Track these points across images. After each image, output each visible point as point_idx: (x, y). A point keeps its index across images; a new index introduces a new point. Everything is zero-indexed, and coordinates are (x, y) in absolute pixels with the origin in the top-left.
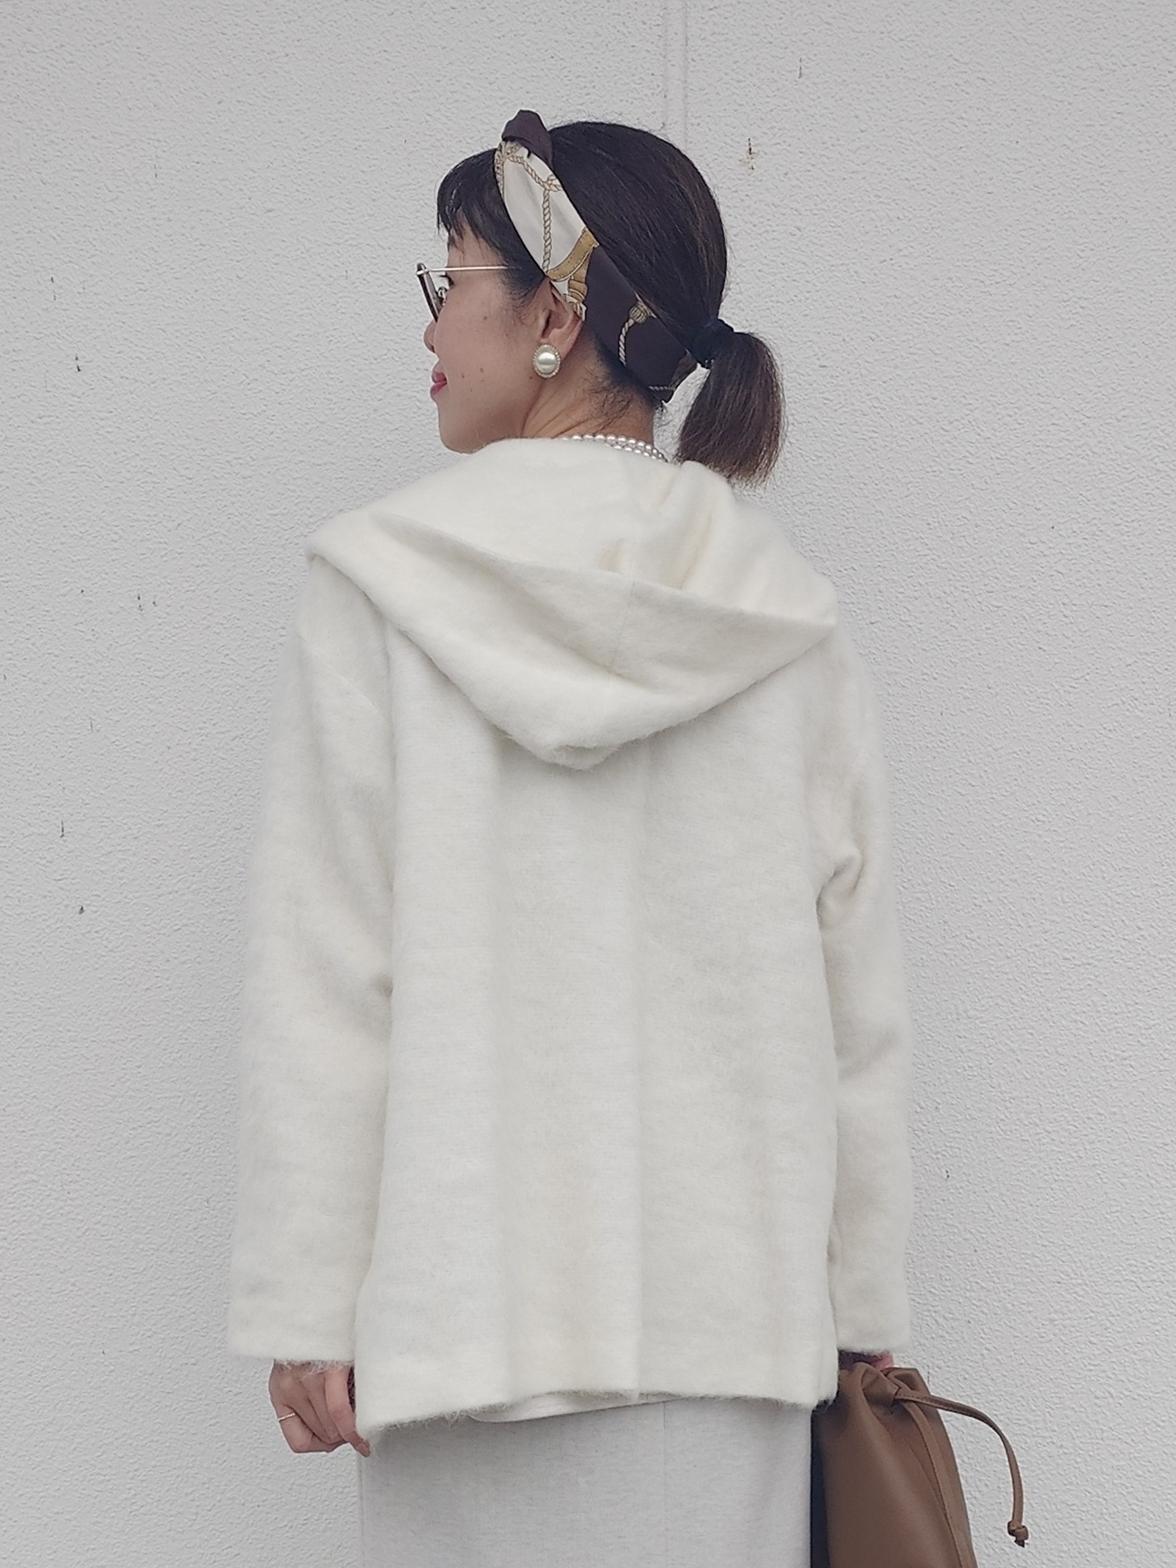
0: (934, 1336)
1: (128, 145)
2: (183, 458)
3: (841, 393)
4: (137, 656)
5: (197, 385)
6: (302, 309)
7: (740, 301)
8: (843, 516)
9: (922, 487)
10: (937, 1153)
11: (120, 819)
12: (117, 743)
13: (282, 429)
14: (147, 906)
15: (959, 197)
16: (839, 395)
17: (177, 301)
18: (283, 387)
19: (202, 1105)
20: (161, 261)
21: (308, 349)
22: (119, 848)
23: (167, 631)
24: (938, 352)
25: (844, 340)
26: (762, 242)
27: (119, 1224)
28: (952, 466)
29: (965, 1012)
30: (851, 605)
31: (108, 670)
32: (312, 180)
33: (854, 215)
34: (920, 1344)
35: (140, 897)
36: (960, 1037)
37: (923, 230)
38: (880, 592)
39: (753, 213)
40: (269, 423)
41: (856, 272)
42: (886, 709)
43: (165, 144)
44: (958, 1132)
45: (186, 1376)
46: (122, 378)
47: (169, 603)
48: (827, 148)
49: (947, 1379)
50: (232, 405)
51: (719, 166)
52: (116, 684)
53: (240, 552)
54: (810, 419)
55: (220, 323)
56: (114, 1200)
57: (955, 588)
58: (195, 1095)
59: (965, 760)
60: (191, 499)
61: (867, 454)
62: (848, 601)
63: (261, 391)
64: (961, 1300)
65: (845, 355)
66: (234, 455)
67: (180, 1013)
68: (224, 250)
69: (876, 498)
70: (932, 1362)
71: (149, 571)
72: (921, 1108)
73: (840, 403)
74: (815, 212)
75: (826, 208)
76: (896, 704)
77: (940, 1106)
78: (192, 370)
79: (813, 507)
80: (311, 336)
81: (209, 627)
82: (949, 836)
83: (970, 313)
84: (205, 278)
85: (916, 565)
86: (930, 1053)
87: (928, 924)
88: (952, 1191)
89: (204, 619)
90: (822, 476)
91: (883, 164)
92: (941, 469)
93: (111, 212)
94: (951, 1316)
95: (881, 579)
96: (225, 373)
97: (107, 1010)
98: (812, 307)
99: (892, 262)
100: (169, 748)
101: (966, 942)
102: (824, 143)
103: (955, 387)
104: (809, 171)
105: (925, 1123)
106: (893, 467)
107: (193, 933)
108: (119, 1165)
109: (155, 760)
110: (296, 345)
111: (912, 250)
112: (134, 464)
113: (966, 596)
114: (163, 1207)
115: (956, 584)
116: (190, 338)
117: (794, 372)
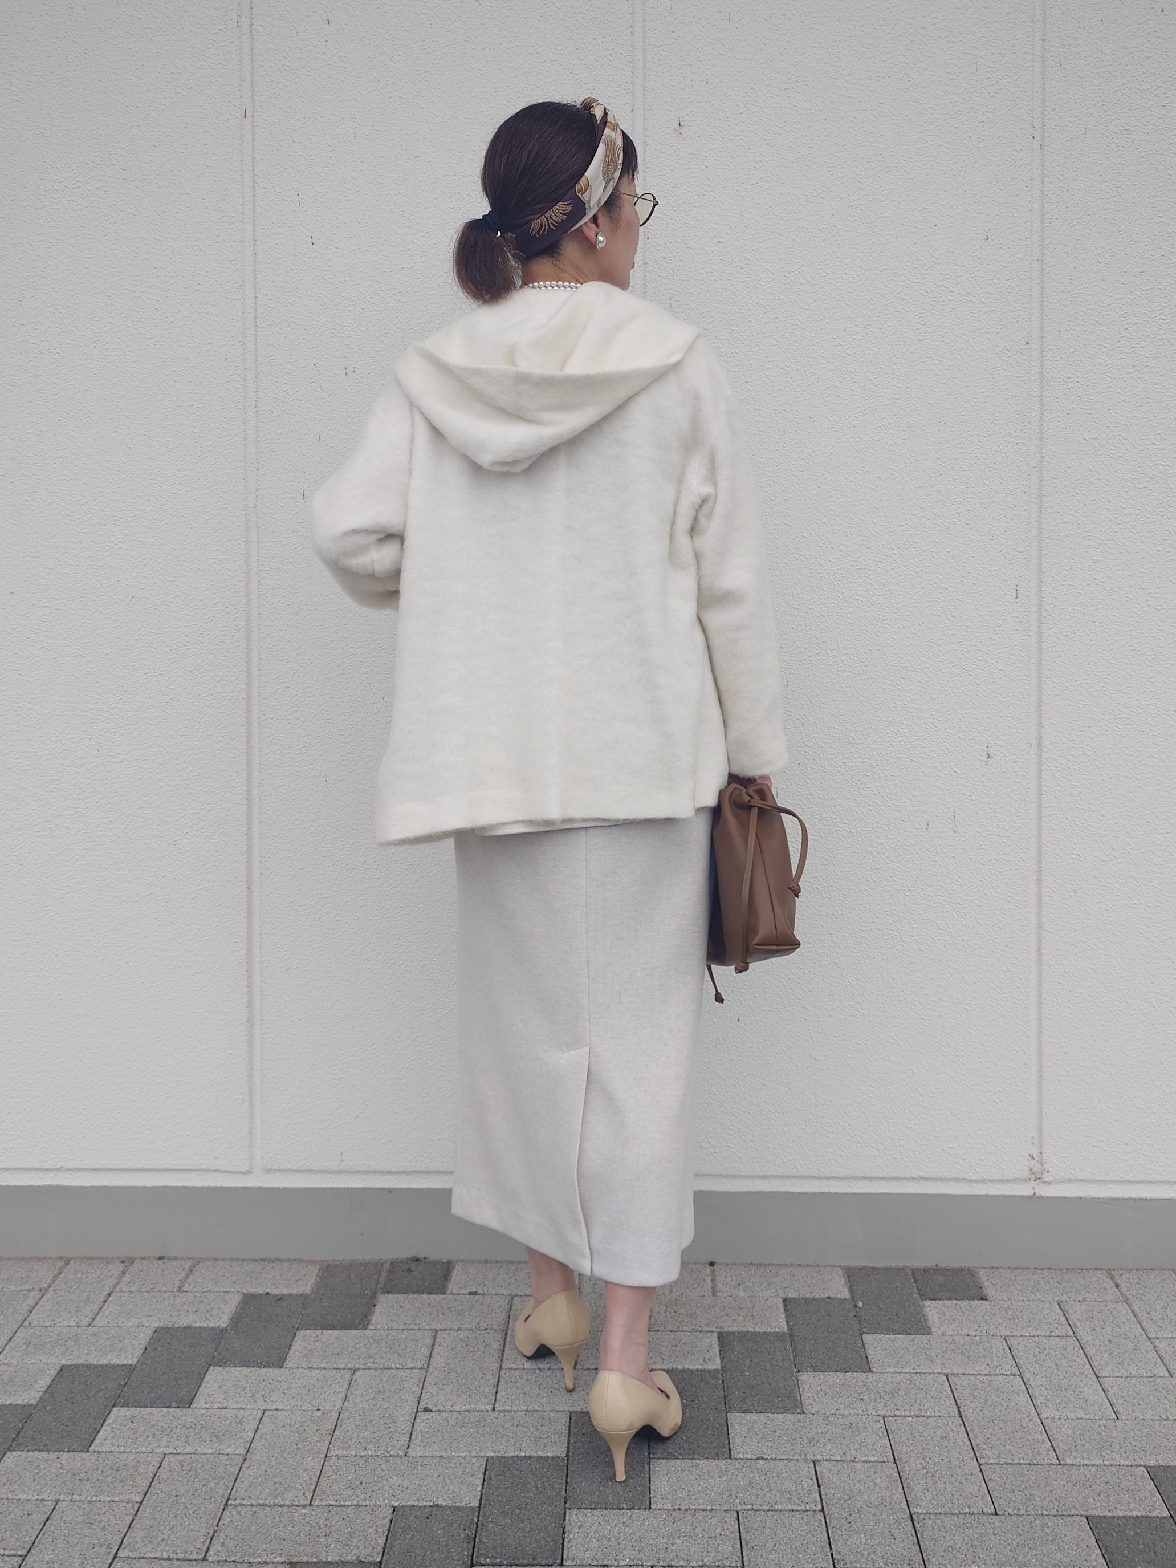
1: (339, 121)
2: (369, 292)
5: (377, 252)
6: (435, 211)
8: (731, 323)
9: (773, 308)
12: (333, 448)
15: (793, 150)
16: (728, 258)
17: (366, 206)
19: (380, 645)
20: (357, 184)
21: (438, 232)
23: (360, 387)
24: (782, 234)
25: (731, 228)
26: (686, 174)
27: (335, 711)
28: (790, 297)
29: (797, 595)
31: (328, 408)
33: (736, 160)
36: (794, 608)
37: (774, 167)
39: (682, 159)
41: (738, 191)
43: (360, 120)
44: (793, 660)
46: (336, 248)
47: (362, 371)
48: (722, 123)
50: (396, 263)
51: (663, 133)
52: (333, 415)
54: (712, 271)
56: (332, 697)
57: (792, 363)
58: (376, 640)
59: (797, 457)
60: (374, 314)
61: (744, 290)
63: (412, 255)
64: (795, 752)
65: (731, 236)
66: (398, 290)
68: (392, 178)
69: (749, 314)
70: (779, 786)
71: (351, 354)
73: (729, 262)
74: (715, 158)
75: (721, 155)
78: (375, 244)
82: (788, 498)
83: (800, 213)
84: (382, 193)
85: (770, 351)
91: (752, 132)
92: (784, 298)
93: (330, 157)
95: (751, 358)
98: (713, 210)
99: (757, 185)
101: (798, 556)
102: (720, 120)
103: (792, 253)
104: (712, 135)
106: (757, 297)
108: (335, 679)
110: (431, 230)
111: (768, 179)
112: (343, 296)
113: (798, 367)
114: (359, 701)
115: (793, 361)
116: (374, 226)
117: (704, 245)
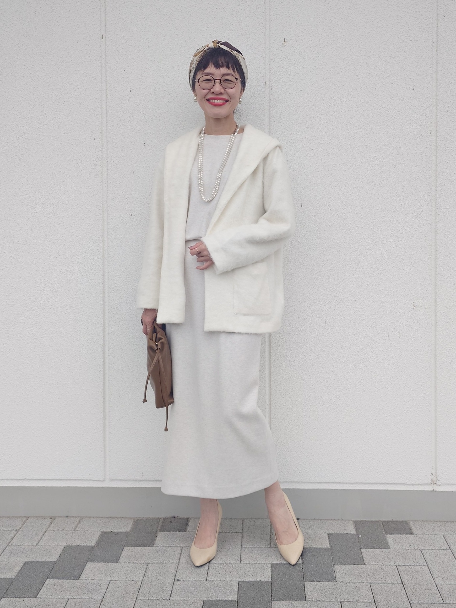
1: (142, 40)
2: (154, 111)
3: (305, 97)
4: (144, 157)
5: (158, 95)
7: (282, 76)
8: (306, 125)
9: (324, 118)
10: (327, 271)
11: (140, 194)
12: (139, 177)
14: (146, 214)
20: (149, 66)
22: (140, 201)
25: (306, 85)
26: (287, 62)
28: (331, 114)
29: (334, 238)
31: (137, 160)
33: (308, 56)
34: (324, 315)
35: (145, 212)
36: (333, 244)
39: (285, 55)
41: (309, 69)
42: (316, 169)
43: (150, 40)
44: (332, 266)
47: (151, 145)
48: (302, 41)
49: (330, 323)
50: (166, 99)
51: (278, 45)
52: (139, 163)
53: (168, 133)
54: (298, 103)
55: (163, 81)
57: (332, 141)
59: (334, 181)
60: (156, 121)
62: (307, 144)
63: (172, 96)
64: (333, 305)
65: (306, 88)
66: (166, 111)
68: (164, 64)
69: (314, 121)
71: (147, 137)
74: (300, 55)
75: (302, 54)
76: (318, 168)
77: (328, 260)
78: (157, 91)
79: (299, 123)
81: (160, 150)
82: (330, 198)
83: (335, 78)
84: (160, 70)
86: (326, 248)
87: (326, 218)
88: (331, 279)
90: (301, 116)
92: (328, 114)
93: (138, 55)
94: (331, 308)
95: (315, 139)
96: (164, 92)
97: (137, 238)
98: (299, 77)
99: (317, 67)
101: (334, 222)
102: (302, 39)
104: (298, 46)
105: (325, 264)
106: (317, 114)
113: (334, 143)
116: (156, 84)
117: (295, 92)
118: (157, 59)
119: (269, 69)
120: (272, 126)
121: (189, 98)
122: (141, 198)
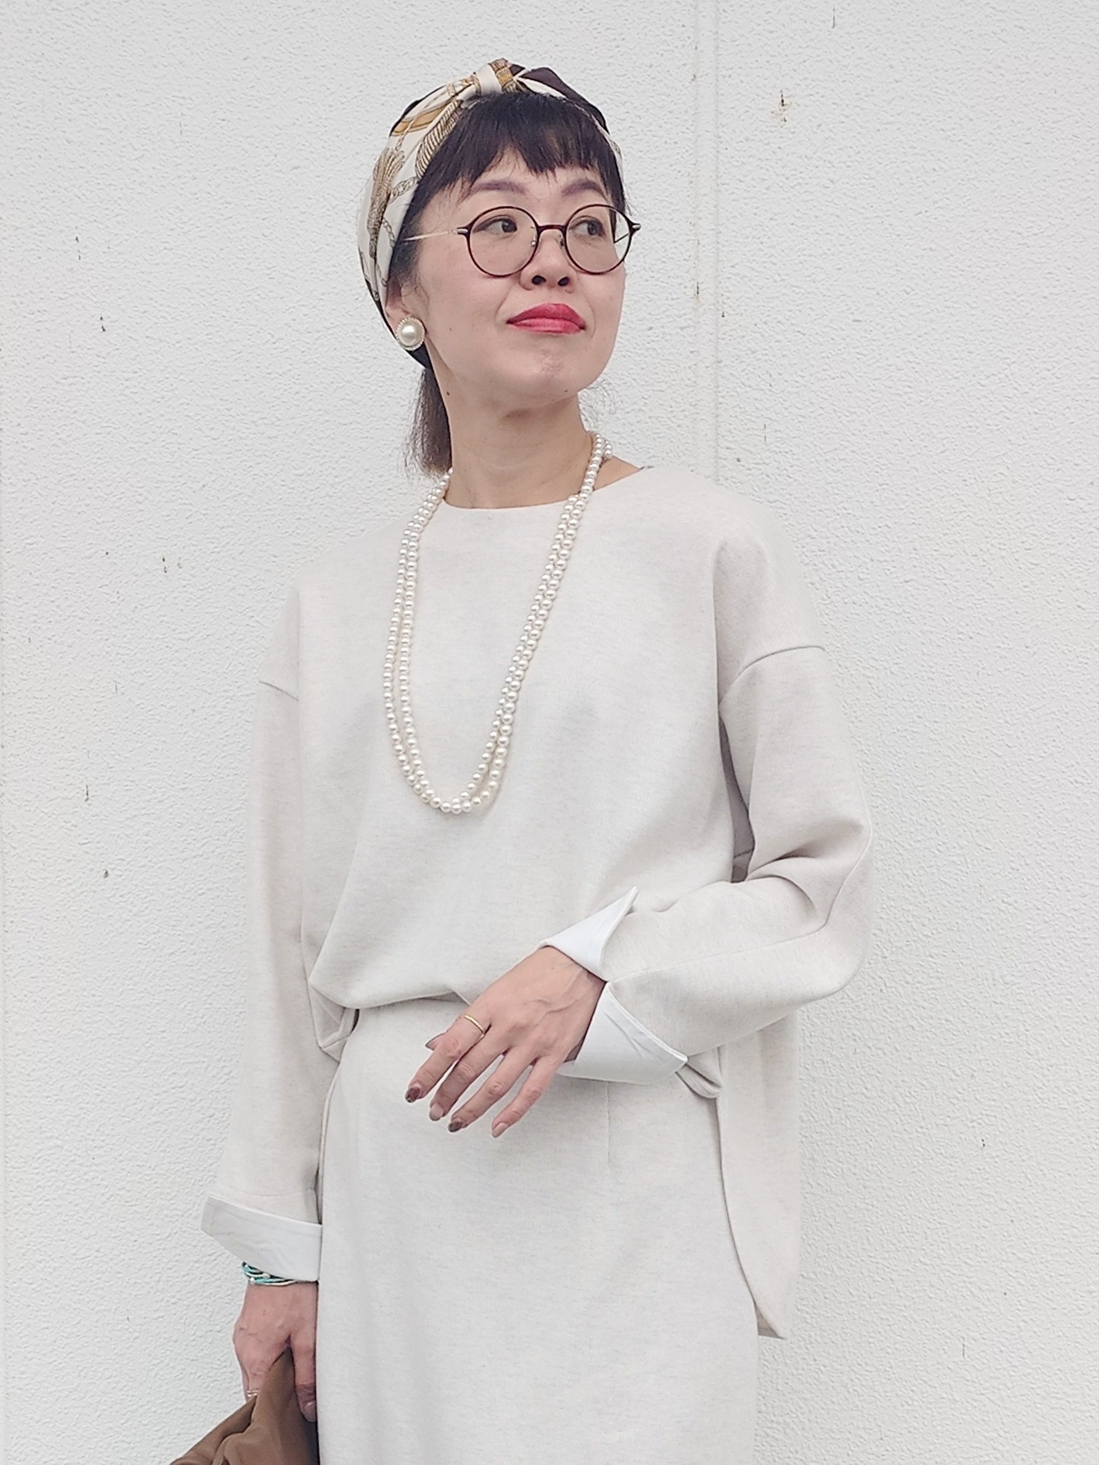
0: (969, 1307)
1: (153, 103)
2: (208, 418)
3: (875, 348)
4: (162, 618)
5: (223, 344)
6: (328, 267)
7: (772, 255)
8: (877, 472)
9: (957, 443)
10: (972, 1121)
11: (144, 782)
12: (142, 706)
13: (307, 389)
14: (171, 870)
15: (995, 148)
16: (873, 350)
17: (202, 261)
18: (308, 346)
19: (227, 1070)
20: (185, 219)
21: (334, 307)
22: (143, 812)
23: (191, 594)
24: (974, 305)
25: (878, 294)
26: (794, 195)
27: (143, 1190)
28: (989, 422)
29: (1002, 977)
30: (885, 563)
31: (132, 632)
32: (338, 136)
33: (888, 167)
34: (955, 1316)
35: (164, 861)
36: (996, 1003)
37: (959, 181)
38: (915, 550)
39: (786, 166)
40: (294, 383)
41: (891, 225)
42: (921, 668)
43: (190, 102)
44: (994, 1100)
45: (211, 1343)
46: (147, 337)
47: (194, 564)
48: (861, 99)
49: (983, 1351)
50: (258, 365)
51: (751, 118)
52: (140, 646)
53: (266, 513)
54: (843, 374)
55: (246, 282)
56: (138, 1166)
57: (992, 545)
58: (219, 1060)
59: (1001, 721)
60: (216, 460)
61: (902, 410)
62: (882, 559)
63: (286, 350)
64: (997, 1271)
65: (879, 309)
66: (259, 415)
67: (205, 977)
68: (249, 208)
69: (911, 454)
70: (967, 1334)
71: (174, 533)
72: (956, 1075)
73: (874, 358)
74: (849, 164)
75: (859, 160)
76: (932, 664)
77: (975, 1074)
78: (218, 329)
79: (846, 464)
80: (337, 294)
81: (234, 589)
82: (985, 798)
83: (1007, 266)
84: (231, 236)
85: (952, 522)
86: (966, 1020)
87: (964, 888)
88: (988, 1160)
89: (229, 581)
90: (856, 432)
91: (919, 115)
92: (978, 424)
93: (137, 170)
94: (987, 1287)
95: (916, 536)
96: (250, 333)
97: (131, 974)
98: (845, 261)
99: (928, 214)
100: (194, 711)
101: (1003, 906)
102: (857, 94)
103: (991, 340)
104: (843, 122)
105: (961, 1091)
106: (928, 423)
107: (218, 896)
108: (143, 1131)
109: (180, 723)
110: (322, 303)
111: (948, 202)
112: (159, 425)
113: (1003, 553)
114: (188, 1173)
115: (994, 541)
116: (215, 297)
117: (827, 326)
118: (218, 186)
119: (713, 227)
120: (727, 479)
121: (361, 358)
122: (148, 798)
